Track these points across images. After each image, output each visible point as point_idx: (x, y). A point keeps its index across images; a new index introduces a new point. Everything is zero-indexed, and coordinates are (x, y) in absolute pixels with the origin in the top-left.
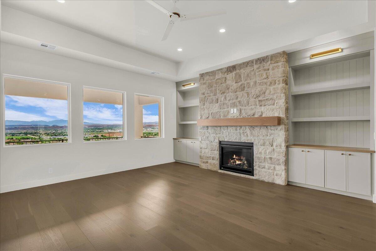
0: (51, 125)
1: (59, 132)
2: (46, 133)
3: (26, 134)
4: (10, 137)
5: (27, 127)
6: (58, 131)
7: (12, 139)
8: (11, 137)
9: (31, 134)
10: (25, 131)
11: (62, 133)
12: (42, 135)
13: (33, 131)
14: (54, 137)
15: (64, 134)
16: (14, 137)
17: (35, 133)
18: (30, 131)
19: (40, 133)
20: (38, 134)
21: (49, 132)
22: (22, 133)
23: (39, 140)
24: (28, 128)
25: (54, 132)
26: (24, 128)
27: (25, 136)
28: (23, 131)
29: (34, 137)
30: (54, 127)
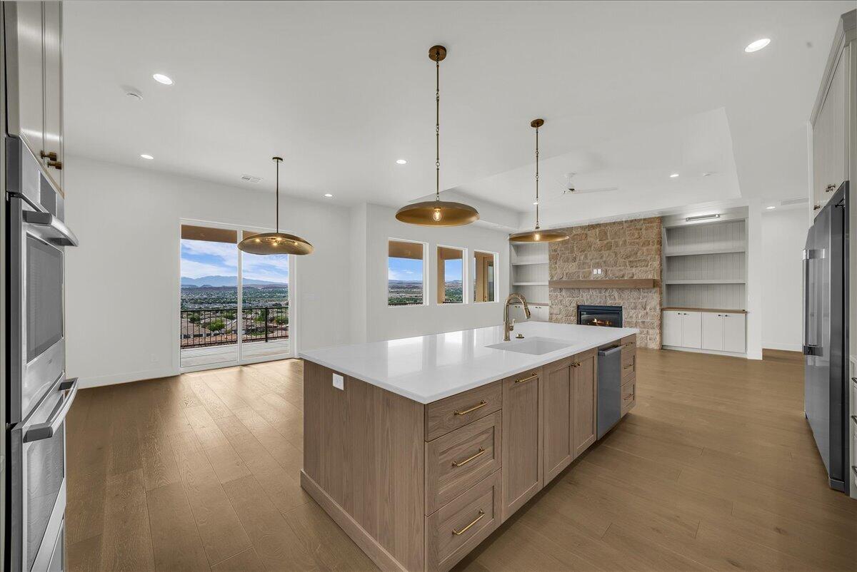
0: (200, 286)
1: (213, 297)
2: (193, 299)
6: (212, 294)
11: (218, 298)
14: (206, 305)
15: (222, 301)
21: (197, 296)
25: (205, 296)
30: (205, 288)
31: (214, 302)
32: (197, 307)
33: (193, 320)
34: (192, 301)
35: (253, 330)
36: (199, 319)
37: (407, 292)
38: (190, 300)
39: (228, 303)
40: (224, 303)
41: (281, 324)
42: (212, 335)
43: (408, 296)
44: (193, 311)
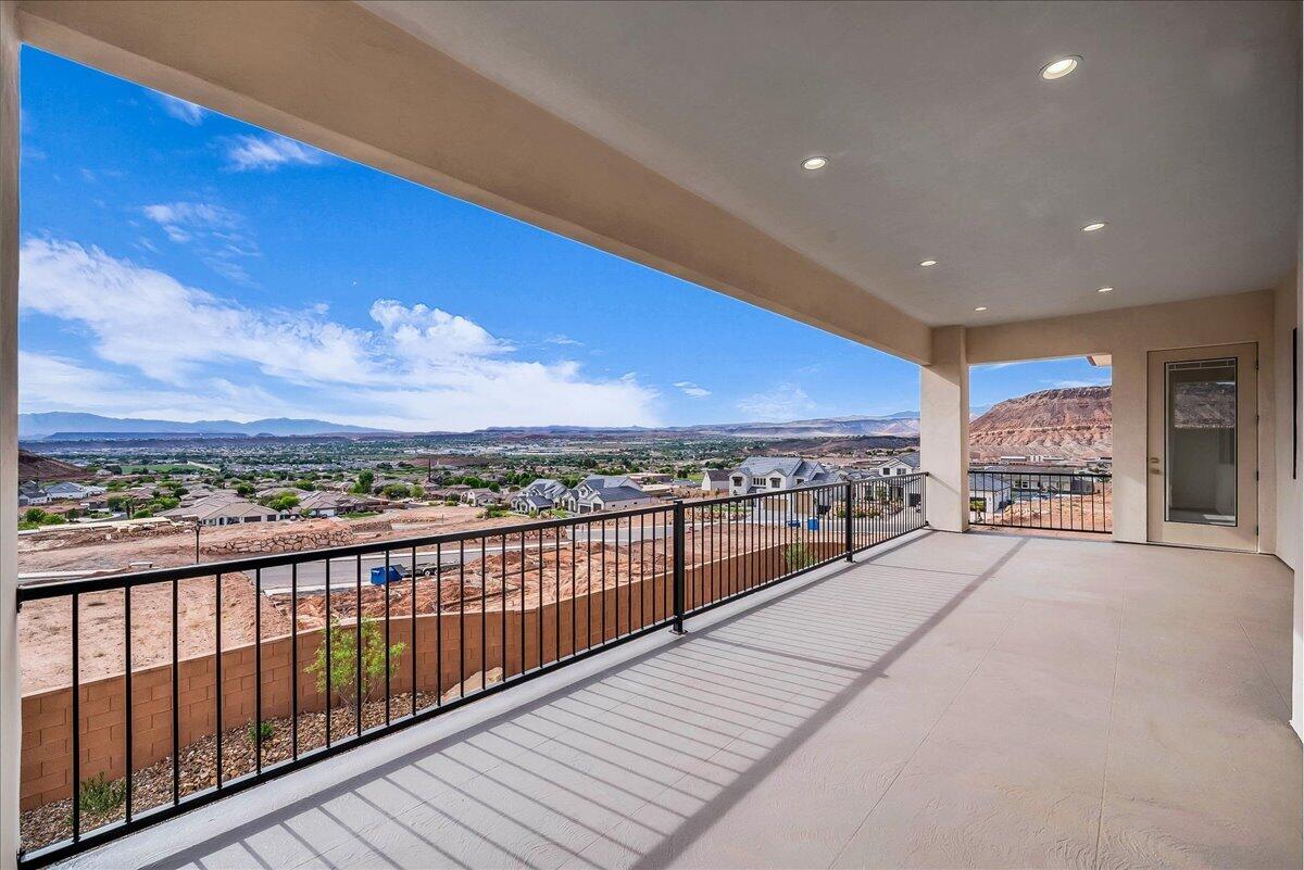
0: (253, 434)
1: (276, 453)
2: (240, 457)
3: (183, 458)
4: (137, 467)
5: (184, 438)
6: (273, 450)
7: (145, 472)
8: (142, 468)
9: (196, 458)
10: (179, 450)
11: (285, 456)
12: (230, 462)
13: (203, 450)
14: (265, 467)
15: (291, 460)
16: (151, 469)
17: (209, 456)
18: (193, 450)
19: (224, 455)
20: (216, 460)
21: (248, 453)
22: (172, 457)
23: (222, 476)
24: (187, 441)
25: (261, 452)
26: (177, 443)
27: (178, 465)
28: (175, 451)
29: (206, 467)
30: (261, 439)
31: (279, 461)
32: (248, 469)
33: (242, 493)
34: (241, 460)
35: (348, 509)
36: (253, 491)
37: (594, 446)
38: (236, 458)
39: (301, 463)
40: (294, 462)
41: (393, 497)
42: (278, 518)
43: (597, 452)
44: (244, 478)
